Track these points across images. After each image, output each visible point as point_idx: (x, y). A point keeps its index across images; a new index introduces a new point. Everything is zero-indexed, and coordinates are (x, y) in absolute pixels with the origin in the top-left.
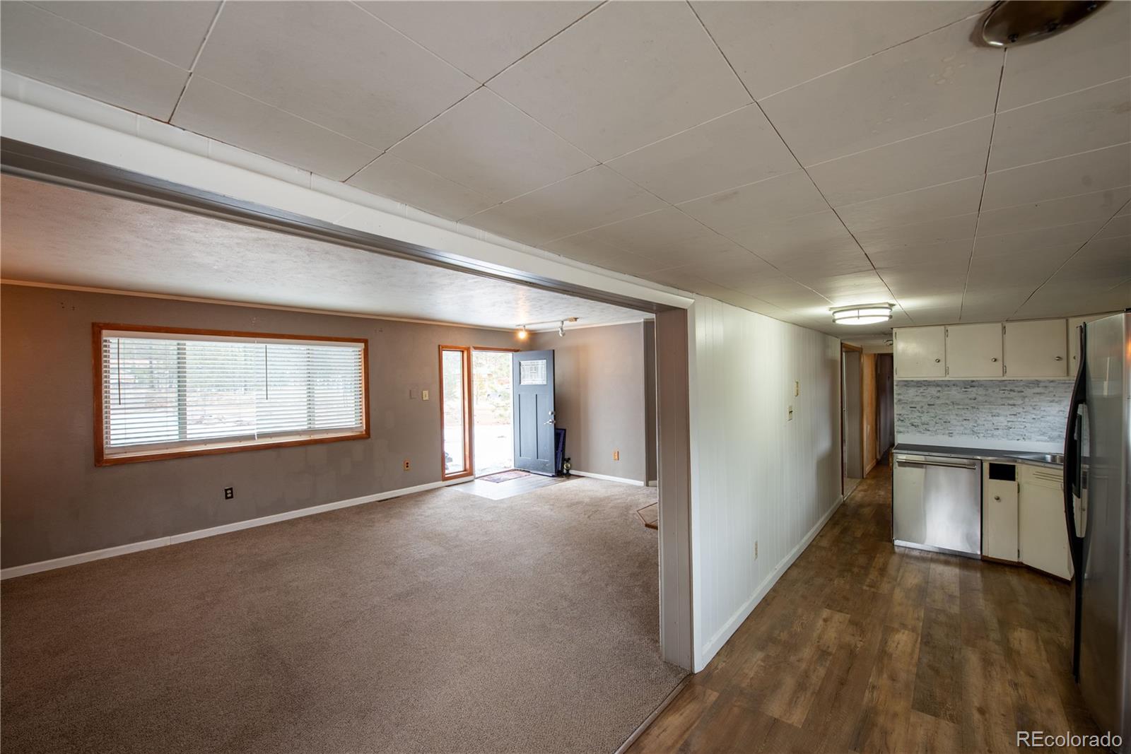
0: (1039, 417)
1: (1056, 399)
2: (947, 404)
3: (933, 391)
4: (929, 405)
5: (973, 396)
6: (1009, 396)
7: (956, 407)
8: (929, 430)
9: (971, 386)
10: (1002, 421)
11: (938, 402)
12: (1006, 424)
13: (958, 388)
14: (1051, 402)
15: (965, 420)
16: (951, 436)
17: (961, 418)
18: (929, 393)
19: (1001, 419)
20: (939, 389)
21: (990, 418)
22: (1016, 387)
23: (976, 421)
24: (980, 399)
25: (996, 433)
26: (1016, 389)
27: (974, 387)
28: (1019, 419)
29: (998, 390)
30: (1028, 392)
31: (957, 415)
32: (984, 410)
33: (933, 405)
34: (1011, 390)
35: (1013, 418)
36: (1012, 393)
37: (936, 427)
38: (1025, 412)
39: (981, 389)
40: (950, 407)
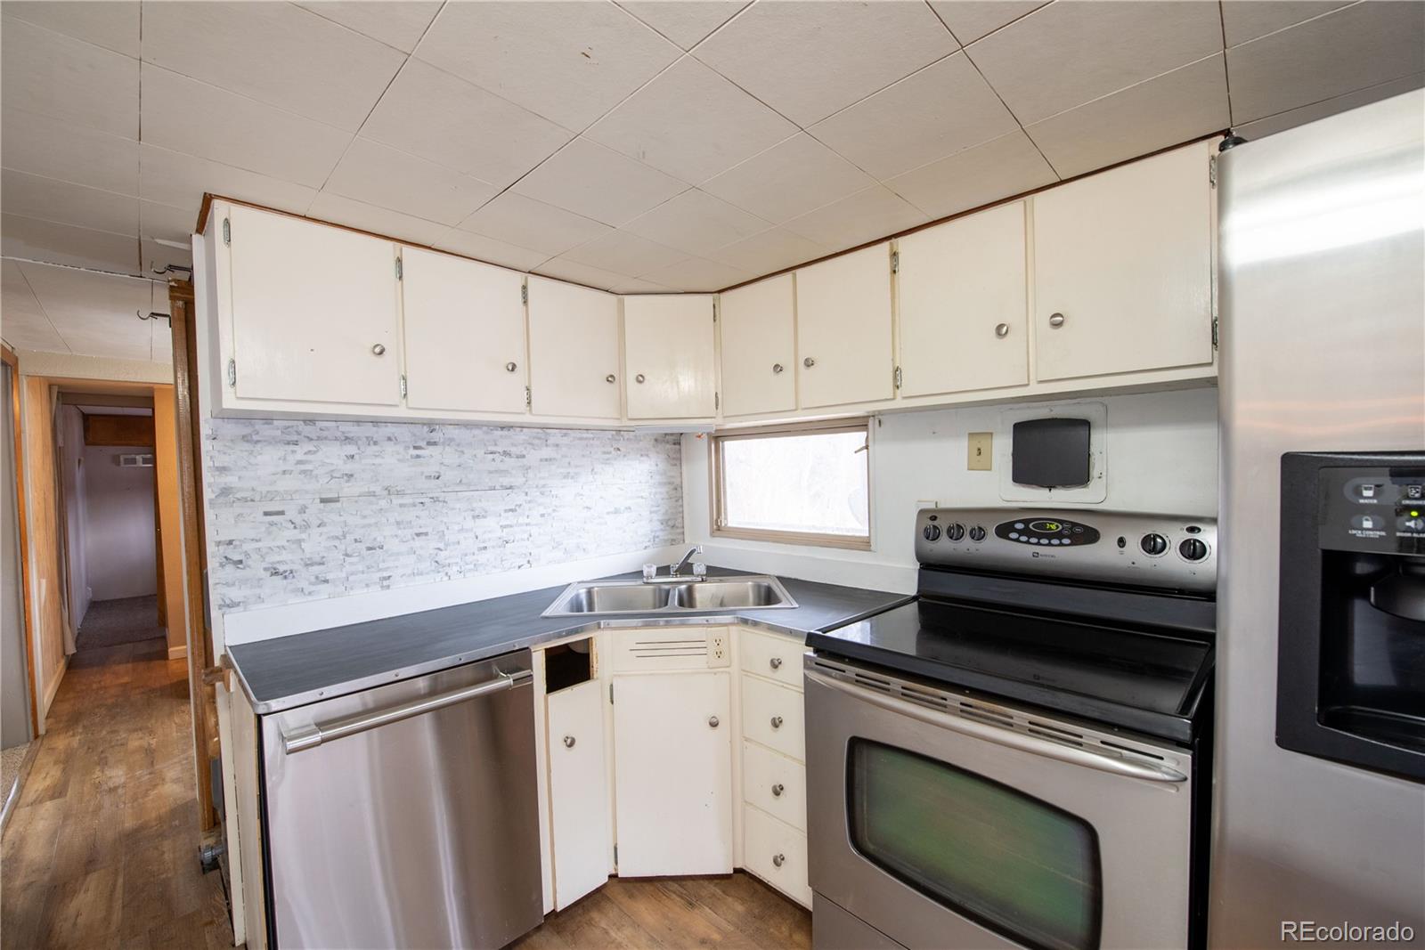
0: (550, 510)
1: (572, 471)
2: (373, 494)
3: (333, 455)
4: (323, 501)
5: (432, 469)
6: (502, 467)
7: (397, 501)
8: (326, 581)
9: (429, 443)
10: (490, 527)
11: (349, 489)
12: (499, 533)
13: (400, 448)
14: (566, 476)
15: (418, 535)
16: (388, 587)
17: (409, 533)
18: (323, 464)
19: (491, 522)
20: (351, 449)
21: (469, 523)
22: (513, 445)
23: (442, 535)
24: (448, 475)
25: (483, 557)
26: (514, 450)
27: (435, 444)
28: (521, 521)
29: (480, 453)
30: (533, 456)
31: (398, 523)
32: (458, 506)
33: (336, 500)
34: (506, 453)
35: (510, 519)
36: (507, 459)
37: (348, 568)
38: (530, 502)
39: (447, 448)
40: (383, 503)
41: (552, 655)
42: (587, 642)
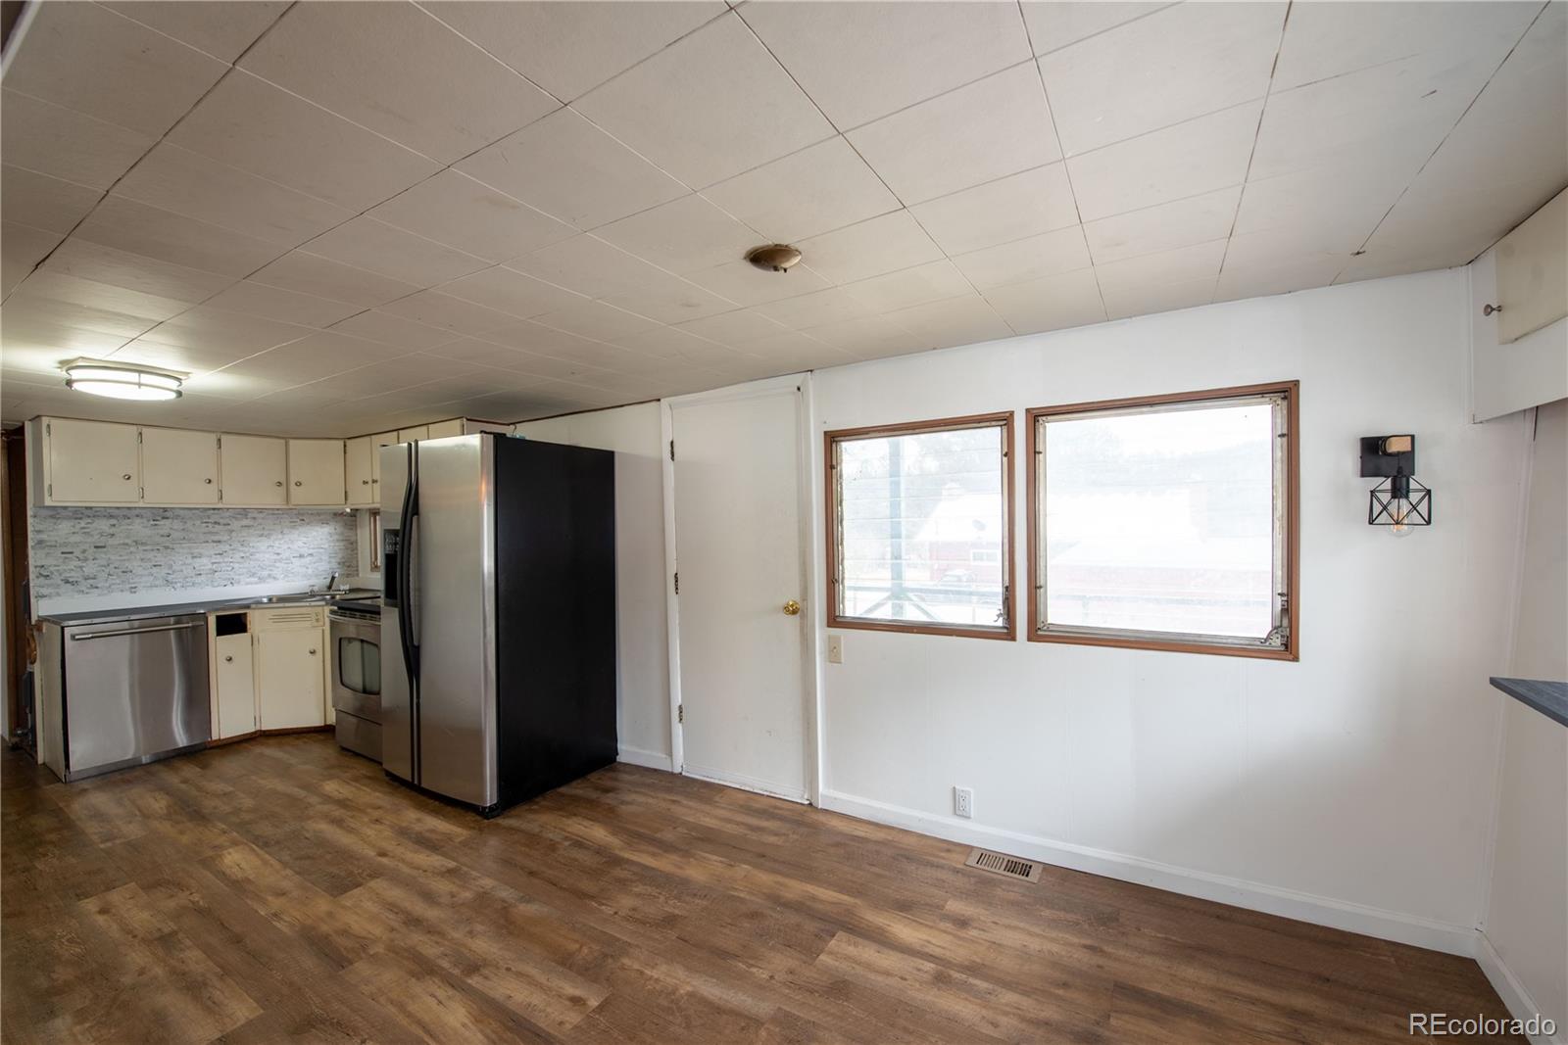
0: (248, 554)
1: (266, 533)
2: (127, 544)
3: (103, 525)
4: (96, 547)
5: (165, 531)
6: (215, 530)
7: (141, 548)
8: (97, 587)
9: (163, 518)
10: (204, 563)
11: (111, 541)
12: (210, 566)
13: (145, 520)
14: (262, 535)
15: (155, 566)
16: (135, 592)
17: (149, 565)
18: (96, 529)
19: (204, 560)
20: (113, 521)
21: (189, 561)
22: (222, 518)
23: (171, 567)
24: (175, 535)
25: (199, 579)
26: (221, 521)
27: (167, 518)
28: (226, 560)
29: (199, 522)
30: (236, 525)
31: (142, 560)
32: (181, 551)
33: (104, 547)
34: (215, 523)
35: (219, 559)
36: (216, 526)
37: (110, 581)
38: (233, 550)
39: (175, 521)
40: (132, 549)
41: (219, 619)
42: (245, 614)
